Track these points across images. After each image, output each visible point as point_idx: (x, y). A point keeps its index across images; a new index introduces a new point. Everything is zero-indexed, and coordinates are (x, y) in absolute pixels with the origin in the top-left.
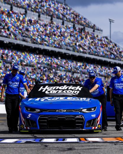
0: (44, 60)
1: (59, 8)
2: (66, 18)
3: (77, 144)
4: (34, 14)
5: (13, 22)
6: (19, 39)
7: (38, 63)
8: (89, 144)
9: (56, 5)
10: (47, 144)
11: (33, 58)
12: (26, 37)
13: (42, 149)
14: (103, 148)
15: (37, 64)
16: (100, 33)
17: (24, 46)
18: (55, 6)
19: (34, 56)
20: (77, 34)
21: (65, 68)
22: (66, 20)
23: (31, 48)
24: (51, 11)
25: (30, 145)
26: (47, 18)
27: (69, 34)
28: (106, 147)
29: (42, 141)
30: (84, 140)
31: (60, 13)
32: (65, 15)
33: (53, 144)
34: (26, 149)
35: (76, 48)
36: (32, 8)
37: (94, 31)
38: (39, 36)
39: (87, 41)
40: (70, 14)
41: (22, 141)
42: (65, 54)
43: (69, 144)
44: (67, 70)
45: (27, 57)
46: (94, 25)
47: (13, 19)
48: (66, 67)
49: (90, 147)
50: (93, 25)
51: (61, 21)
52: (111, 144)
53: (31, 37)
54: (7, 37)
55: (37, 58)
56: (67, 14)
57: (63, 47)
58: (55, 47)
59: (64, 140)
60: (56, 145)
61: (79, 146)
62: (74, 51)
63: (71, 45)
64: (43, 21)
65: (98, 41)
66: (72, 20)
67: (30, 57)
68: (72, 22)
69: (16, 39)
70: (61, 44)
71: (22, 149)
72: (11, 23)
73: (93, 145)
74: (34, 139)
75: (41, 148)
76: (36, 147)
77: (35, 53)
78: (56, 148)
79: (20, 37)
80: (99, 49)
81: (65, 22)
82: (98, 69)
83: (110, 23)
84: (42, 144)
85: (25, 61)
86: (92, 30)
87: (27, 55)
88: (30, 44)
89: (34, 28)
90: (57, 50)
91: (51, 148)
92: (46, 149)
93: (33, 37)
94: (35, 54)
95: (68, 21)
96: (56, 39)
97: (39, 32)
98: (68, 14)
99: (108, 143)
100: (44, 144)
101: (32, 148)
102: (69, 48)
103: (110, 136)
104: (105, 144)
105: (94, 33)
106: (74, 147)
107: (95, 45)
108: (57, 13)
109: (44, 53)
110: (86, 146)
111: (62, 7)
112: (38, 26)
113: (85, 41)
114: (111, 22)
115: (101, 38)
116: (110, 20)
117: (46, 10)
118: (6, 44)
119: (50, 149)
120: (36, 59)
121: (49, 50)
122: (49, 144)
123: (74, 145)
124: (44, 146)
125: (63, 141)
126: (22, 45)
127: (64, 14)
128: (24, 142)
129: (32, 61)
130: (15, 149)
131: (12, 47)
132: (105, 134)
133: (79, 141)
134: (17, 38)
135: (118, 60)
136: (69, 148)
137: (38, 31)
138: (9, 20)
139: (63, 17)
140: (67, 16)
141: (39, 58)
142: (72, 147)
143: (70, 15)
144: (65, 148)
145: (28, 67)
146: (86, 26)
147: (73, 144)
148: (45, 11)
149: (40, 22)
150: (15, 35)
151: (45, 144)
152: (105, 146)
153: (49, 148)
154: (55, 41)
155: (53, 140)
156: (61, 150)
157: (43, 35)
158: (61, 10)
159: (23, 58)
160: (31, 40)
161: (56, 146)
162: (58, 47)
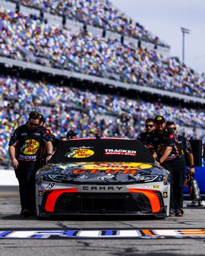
0: (71, 96)
1: (98, 9)
2: (110, 26)
3: (139, 242)
4: (55, 19)
5: (21, 31)
6: (31, 61)
7: (62, 101)
8: (160, 240)
9: (93, 4)
10: (88, 241)
11: (54, 93)
12: (42, 57)
13: (81, 250)
14: (186, 248)
15: (60, 103)
16: (165, 51)
17: (37, 72)
18: (90, 5)
19: (55, 90)
20: (126, 52)
21: (107, 110)
22: (108, 30)
23: (50, 75)
24: (84, 13)
25: (58, 243)
26: (76, 25)
27: (115, 53)
28: (190, 247)
29: (77, 235)
30: (150, 233)
31: (98, 18)
32: (107, 21)
33: (98, 240)
34: (54, 250)
35: (125, 76)
36: (52, 9)
37: (156, 48)
38: (63, 55)
39: (144, 64)
40: (115, 19)
41: (42, 235)
42: (107, 85)
43: (124, 240)
44: (110, 113)
45: (43, 90)
46: (157, 38)
47: (20, 27)
48: (109, 108)
49: (163, 246)
50: (154, 38)
51: (101, 30)
52: (198, 242)
53: (51, 58)
54: (9, 57)
55: (61, 93)
56: (110, 18)
57: (103, 75)
58: (90, 74)
59: (115, 233)
60: (104, 243)
61: (143, 245)
62: (122, 80)
63: (118, 71)
64: (70, 30)
65: (163, 65)
66: (119, 29)
67: (48, 91)
68: (120, 33)
69: (25, 60)
70: (100, 69)
71: (47, 250)
72: (17, 34)
73: (167, 243)
74: (63, 231)
75: (79, 248)
76: (69, 246)
77: (57, 84)
78: (104, 247)
79: (31, 57)
80: (165, 78)
81: (107, 32)
82: (162, 112)
83: (184, 35)
84: (78, 240)
85: (41, 98)
86: (153, 46)
87: (43, 88)
88: (48, 69)
89: (55, 42)
90: (94, 79)
91: (96, 248)
92: (88, 250)
93: (54, 58)
94: (57, 86)
95: (112, 31)
96: (91, 61)
97: (63, 49)
98: (113, 19)
99: (192, 240)
100: (82, 241)
101: (63, 248)
102: (114, 75)
103: (192, 226)
104: (188, 241)
105: (156, 50)
106: (135, 246)
107: (157, 71)
108: (93, 16)
109: (71, 84)
110: (156, 245)
111: (103, 7)
112: (61, 38)
113: (141, 65)
114: (184, 32)
115: (168, 59)
116: (183, 29)
117: (76, 12)
118: (9, 68)
119: (94, 250)
120: (58, 94)
121: (79, 79)
122: (91, 241)
123: (134, 243)
124: (83, 244)
125: (113, 235)
126: (35, 71)
127: (105, 19)
128: (47, 237)
129: (51, 97)
130: (33, 250)
131: (18, 74)
132: (183, 223)
133: (141, 235)
134: (27, 58)
135: (196, 96)
136: (126, 247)
137: (61, 48)
138: (13, 29)
139: (104, 23)
140: (110, 22)
141: (64, 91)
142: (131, 246)
143: (116, 21)
144: (120, 248)
145: (44, 108)
146: (143, 40)
147: (132, 240)
148: (74, 13)
149: (65, 31)
150: (24, 55)
151: (85, 241)
152: (189, 244)
153: (92, 248)
154: (90, 63)
155: (96, 234)
156: (113, 252)
157: (71, 53)
158: (101, 12)
159: (38, 93)
160: (51, 62)
161: (103, 245)
162: (94, 75)
